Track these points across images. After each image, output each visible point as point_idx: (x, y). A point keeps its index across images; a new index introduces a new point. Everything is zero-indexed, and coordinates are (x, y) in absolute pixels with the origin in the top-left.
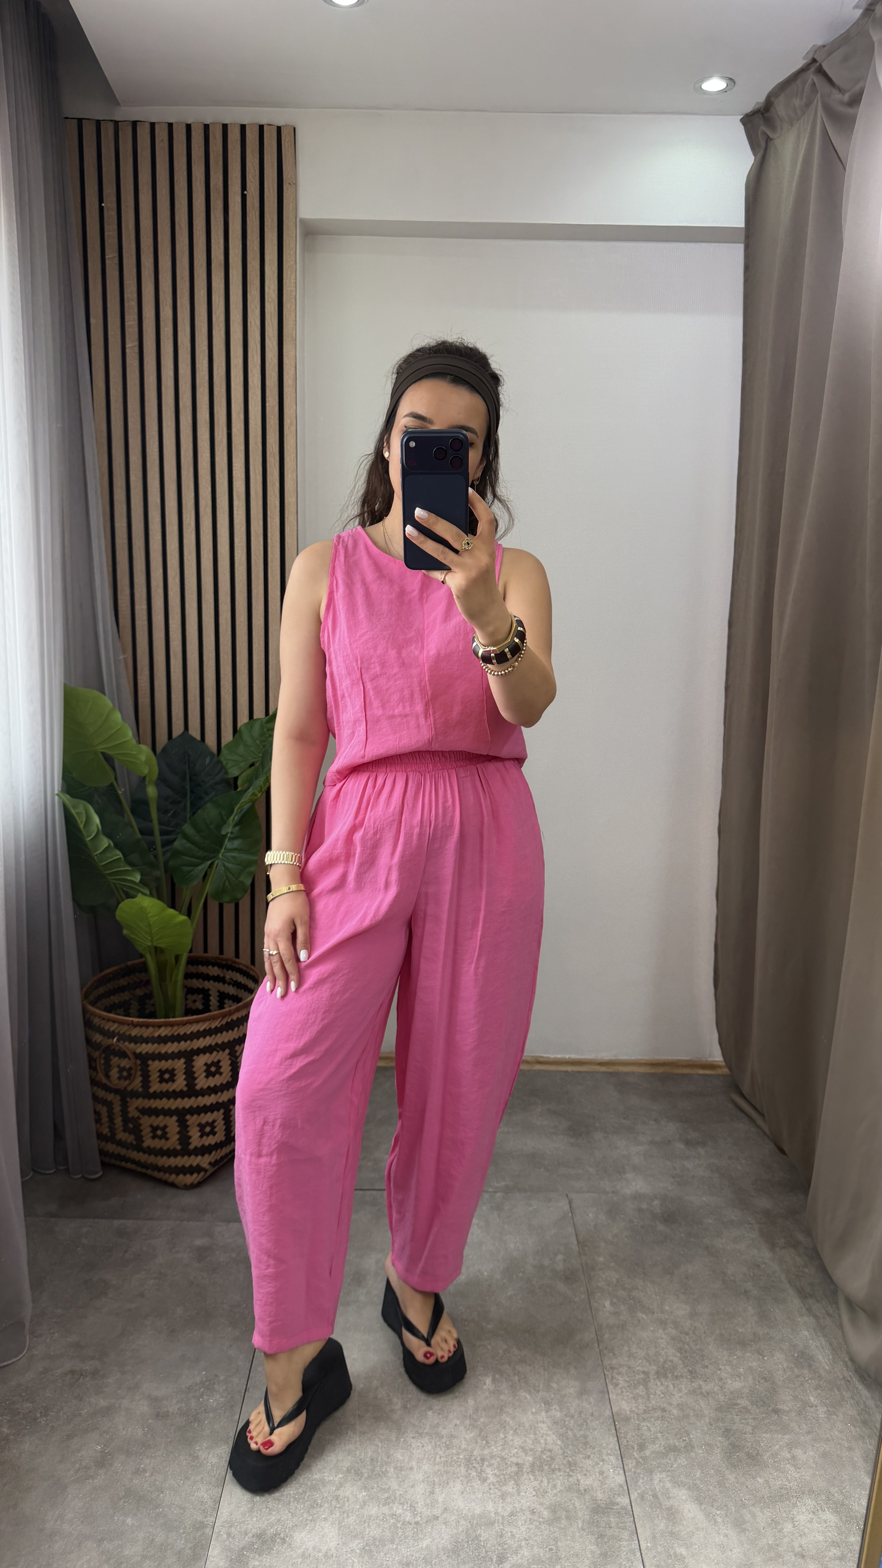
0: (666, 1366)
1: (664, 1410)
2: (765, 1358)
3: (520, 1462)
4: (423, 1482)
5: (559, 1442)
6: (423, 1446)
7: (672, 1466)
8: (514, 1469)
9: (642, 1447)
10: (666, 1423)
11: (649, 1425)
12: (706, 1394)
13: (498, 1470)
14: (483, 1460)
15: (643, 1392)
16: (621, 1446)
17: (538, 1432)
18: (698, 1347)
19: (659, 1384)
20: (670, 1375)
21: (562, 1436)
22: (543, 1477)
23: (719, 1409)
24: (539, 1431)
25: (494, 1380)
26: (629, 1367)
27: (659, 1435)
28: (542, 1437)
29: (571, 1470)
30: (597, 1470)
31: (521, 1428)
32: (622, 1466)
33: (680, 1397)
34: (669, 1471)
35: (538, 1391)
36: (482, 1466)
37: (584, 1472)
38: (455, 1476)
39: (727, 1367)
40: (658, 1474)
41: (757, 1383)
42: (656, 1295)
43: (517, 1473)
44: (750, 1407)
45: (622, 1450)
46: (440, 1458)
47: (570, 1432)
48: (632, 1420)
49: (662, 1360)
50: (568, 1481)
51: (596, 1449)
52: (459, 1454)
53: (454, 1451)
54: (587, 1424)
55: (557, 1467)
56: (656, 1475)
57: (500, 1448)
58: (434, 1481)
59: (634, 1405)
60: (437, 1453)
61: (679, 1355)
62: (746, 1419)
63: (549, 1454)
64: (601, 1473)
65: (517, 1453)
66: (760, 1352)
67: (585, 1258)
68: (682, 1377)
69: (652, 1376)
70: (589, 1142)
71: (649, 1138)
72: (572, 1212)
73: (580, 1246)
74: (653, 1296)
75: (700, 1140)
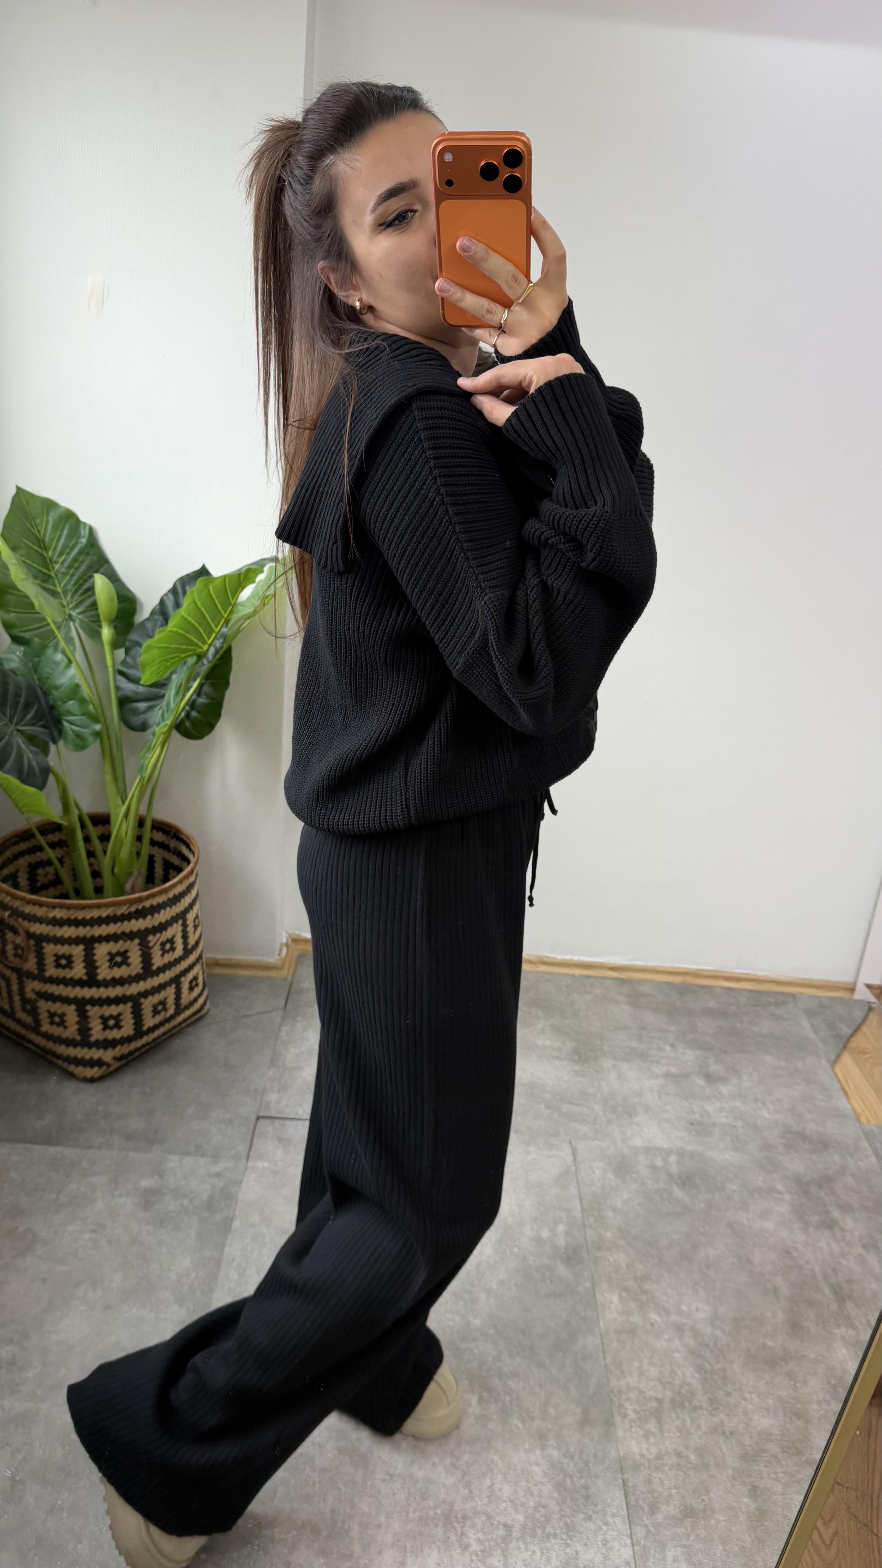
0: (683, 1391)
1: (679, 1455)
2: (798, 1385)
3: (509, 1522)
4: (392, 1547)
5: (556, 1495)
6: (394, 1494)
7: (688, 1539)
8: (502, 1532)
9: (654, 1509)
10: (682, 1474)
11: (661, 1476)
12: (728, 1434)
13: (483, 1532)
14: (465, 1517)
15: (655, 1427)
16: (629, 1506)
17: (530, 1479)
18: (720, 1365)
19: (674, 1416)
20: (687, 1404)
21: (560, 1487)
22: (535, 1545)
23: (745, 1457)
24: (533, 1477)
25: (481, 1400)
26: (641, 1392)
27: (674, 1491)
28: (536, 1486)
29: (568, 1536)
30: (600, 1538)
31: (511, 1472)
32: (629, 1533)
33: (699, 1438)
34: (684, 1546)
35: (532, 1419)
36: (463, 1527)
37: (585, 1541)
38: (430, 1540)
39: (754, 1396)
40: (672, 1549)
41: (788, 1420)
42: (672, 1288)
43: (504, 1539)
44: (780, 1455)
45: (630, 1511)
46: (414, 1512)
47: (568, 1480)
48: (643, 1469)
49: (677, 1382)
50: (565, 1553)
51: (599, 1507)
52: (436, 1508)
53: (431, 1504)
54: (589, 1469)
55: (552, 1531)
56: (669, 1551)
57: (485, 1500)
58: (405, 1546)
59: (645, 1446)
60: (410, 1505)
61: (697, 1375)
62: (776, 1473)
63: (543, 1511)
64: (605, 1543)
65: (505, 1508)
66: (791, 1376)
67: (589, 1232)
68: (701, 1408)
69: (666, 1405)
70: (597, 1071)
71: (665, 1069)
72: (576, 1166)
73: (585, 1214)
74: (669, 1291)
75: (722, 1074)
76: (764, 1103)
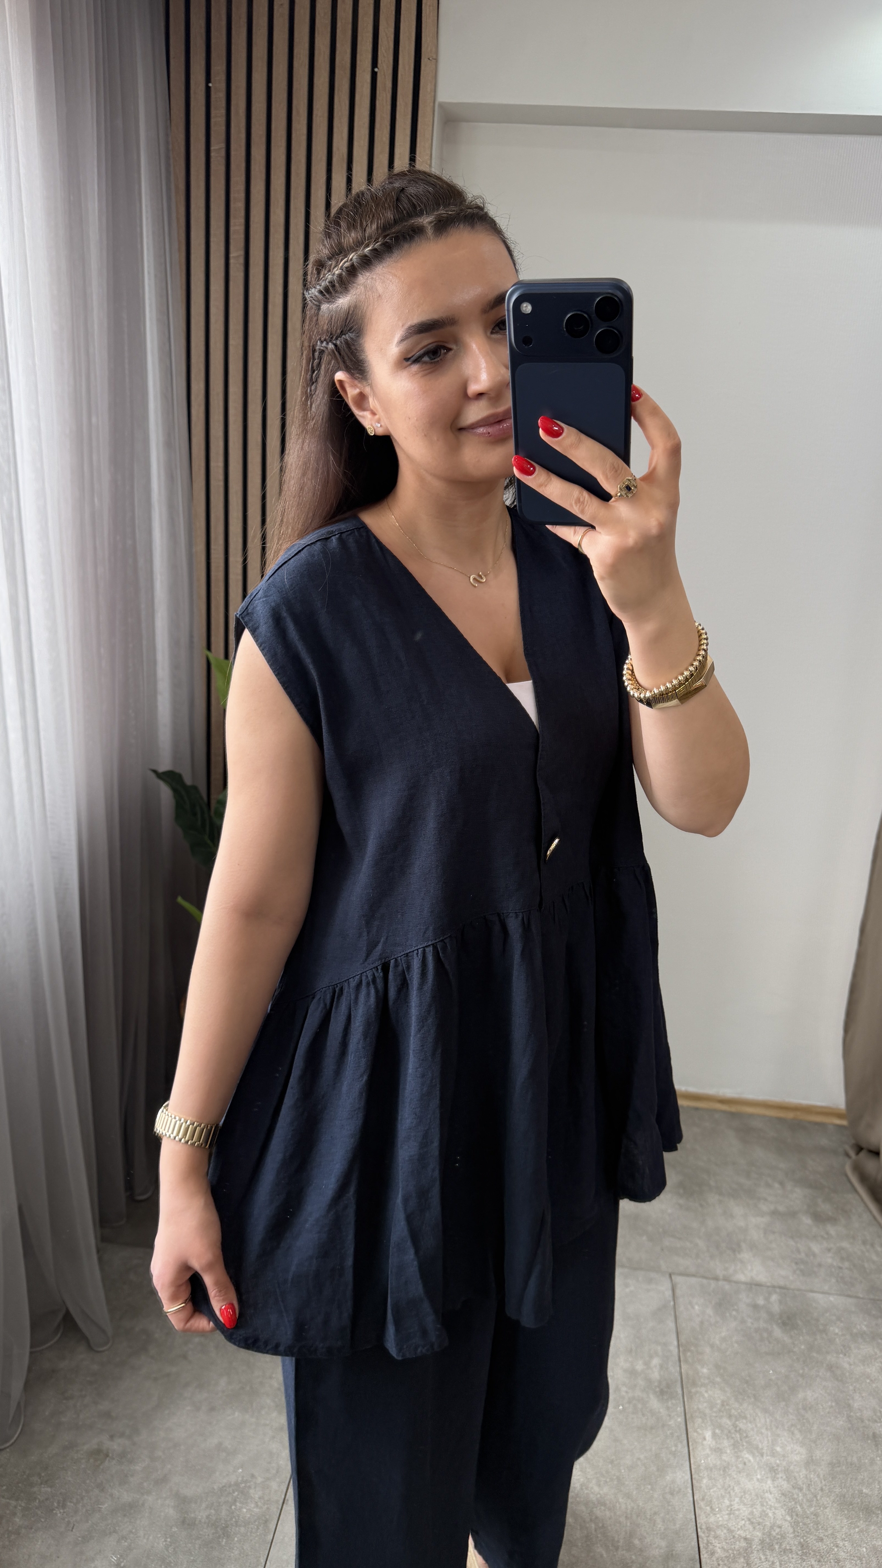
0: (774, 1533)
18: (813, 1509)
19: (763, 1557)
20: (777, 1547)
26: (730, 1531)
39: (846, 1543)
42: (767, 1429)
49: (768, 1524)
61: (788, 1518)
67: (684, 1367)
68: (791, 1551)
69: (755, 1545)
70: (701, 1206)
71: (772, 1207)
72: (674, 1300)
73: (681, 1349)
74: (764, 1431)
75: (830, 1214)
76: (872, 1245)
